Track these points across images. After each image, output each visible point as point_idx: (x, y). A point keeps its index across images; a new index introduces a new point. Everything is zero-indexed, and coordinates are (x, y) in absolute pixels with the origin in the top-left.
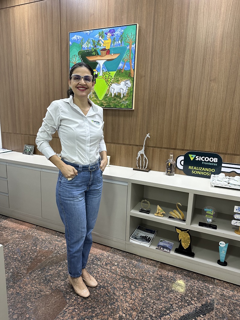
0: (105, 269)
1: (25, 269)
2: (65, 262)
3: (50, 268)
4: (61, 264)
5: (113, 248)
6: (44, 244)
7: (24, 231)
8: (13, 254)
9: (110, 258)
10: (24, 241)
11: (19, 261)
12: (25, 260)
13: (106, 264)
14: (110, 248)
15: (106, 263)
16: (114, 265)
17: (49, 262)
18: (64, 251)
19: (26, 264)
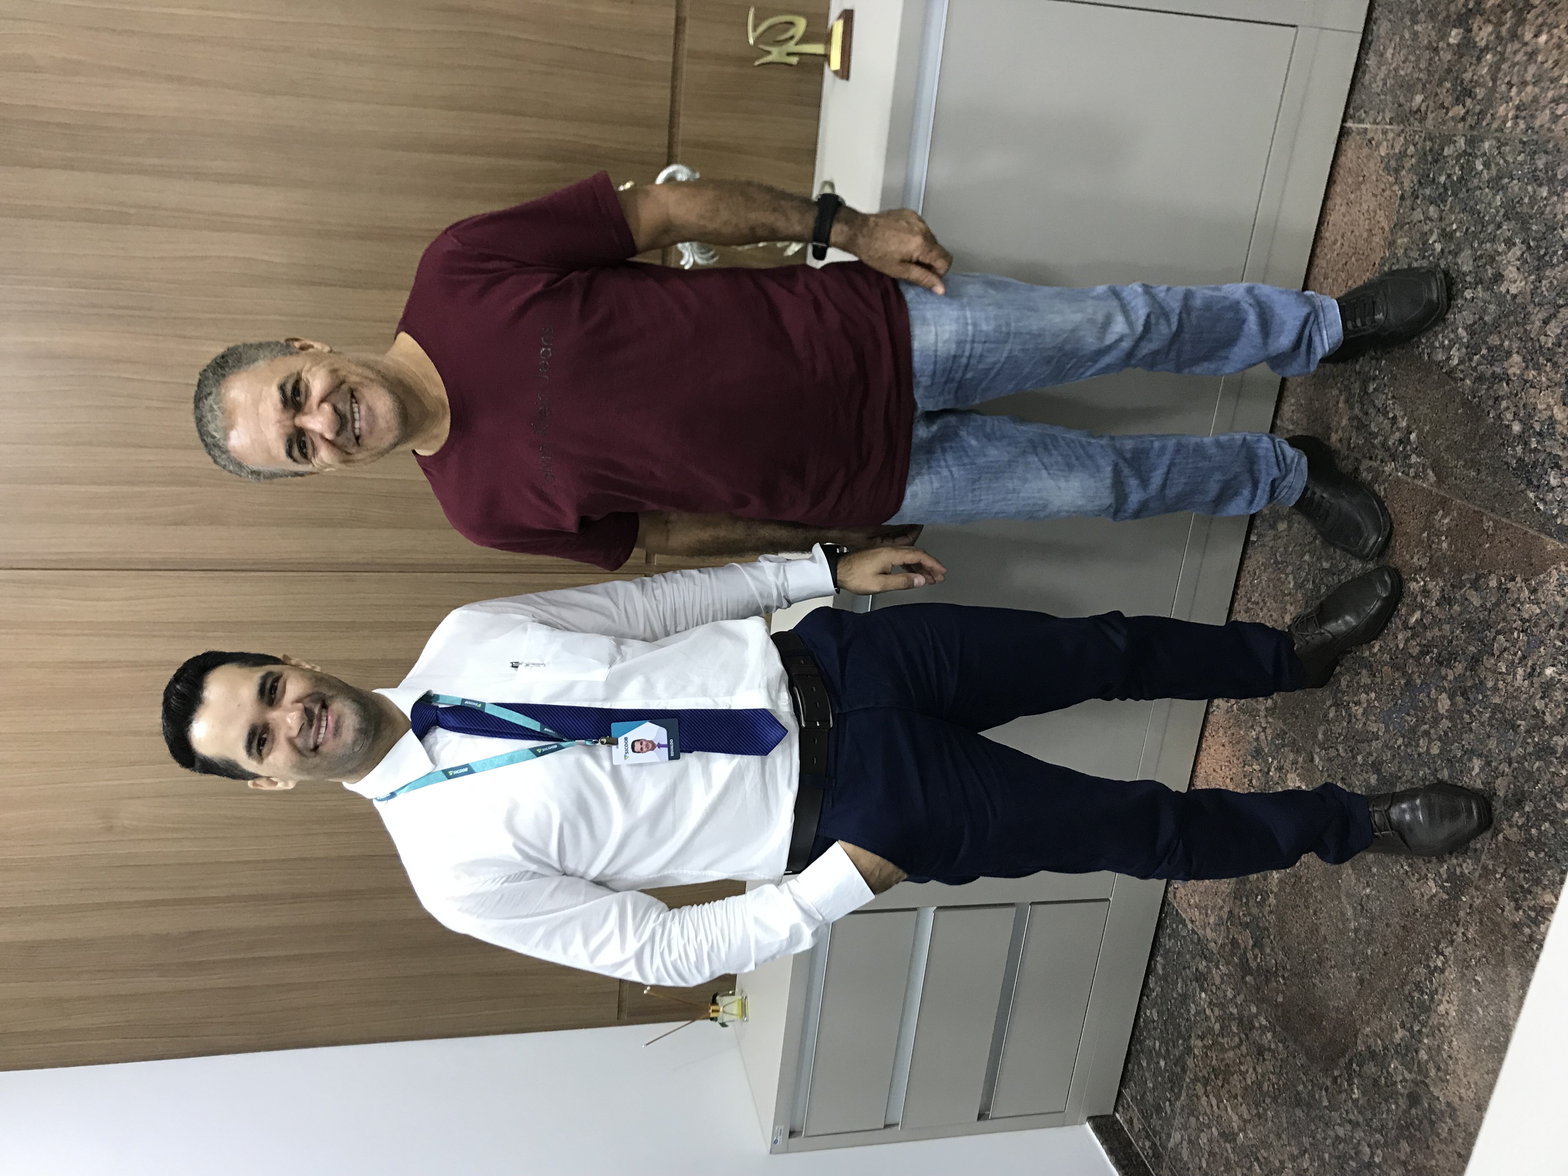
0: (1494, 80)
1: (1534, 591)
2: (1461, 362)
3: (1517, 428)
4: (1480, 379)
5: (1342, 128)
6: (1343, 571)
7: (1258, 753)
8: (1427, 733)
9: (1419, 98)
10: (1326, 715)
11: (1476, 661)
12: (1469, 626)
13: (1464, 93)
14: (1346, 145)
15: (1458, 101)
16: (1467, 43)
17: (1473, 463)
18: (1385, 415)
19: (1497, 604)
